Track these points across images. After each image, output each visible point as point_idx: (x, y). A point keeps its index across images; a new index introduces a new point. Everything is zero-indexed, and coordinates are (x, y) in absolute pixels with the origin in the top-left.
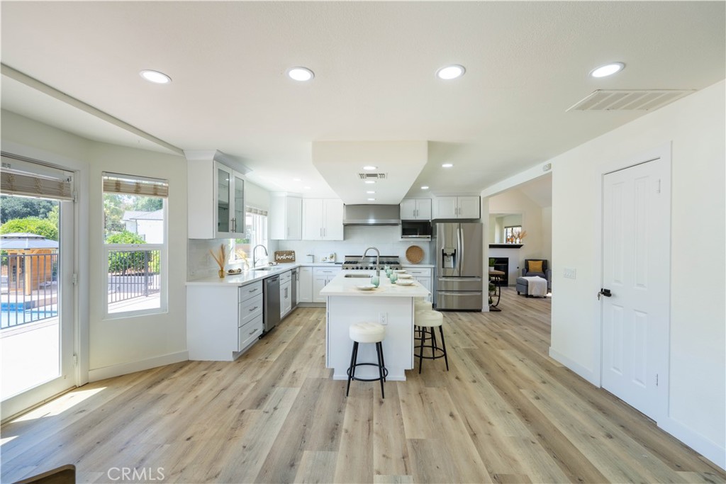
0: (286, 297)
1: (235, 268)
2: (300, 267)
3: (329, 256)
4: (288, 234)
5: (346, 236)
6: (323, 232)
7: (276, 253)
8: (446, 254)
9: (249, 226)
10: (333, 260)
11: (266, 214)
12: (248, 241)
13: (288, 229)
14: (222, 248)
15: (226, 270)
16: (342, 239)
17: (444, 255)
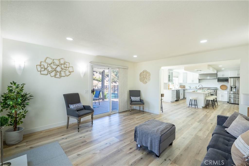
0: (182, 95)
1: (171, 88)
2: (186, 89)
3: (195, 87)
4: (183, 82)
5: (199, 82)
6: (193, 81)
7: (180, 86)
8: (232, 87)
9: (174, 79)
10: (196, 88)
11: (178, 77)
12: (174, 83)
13: (183, 80)
14: (169, 84)
15: (169, 88)
16: (198, 83)
17: (231, 88)
